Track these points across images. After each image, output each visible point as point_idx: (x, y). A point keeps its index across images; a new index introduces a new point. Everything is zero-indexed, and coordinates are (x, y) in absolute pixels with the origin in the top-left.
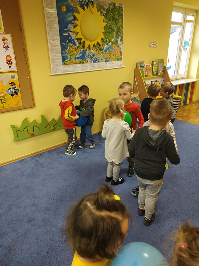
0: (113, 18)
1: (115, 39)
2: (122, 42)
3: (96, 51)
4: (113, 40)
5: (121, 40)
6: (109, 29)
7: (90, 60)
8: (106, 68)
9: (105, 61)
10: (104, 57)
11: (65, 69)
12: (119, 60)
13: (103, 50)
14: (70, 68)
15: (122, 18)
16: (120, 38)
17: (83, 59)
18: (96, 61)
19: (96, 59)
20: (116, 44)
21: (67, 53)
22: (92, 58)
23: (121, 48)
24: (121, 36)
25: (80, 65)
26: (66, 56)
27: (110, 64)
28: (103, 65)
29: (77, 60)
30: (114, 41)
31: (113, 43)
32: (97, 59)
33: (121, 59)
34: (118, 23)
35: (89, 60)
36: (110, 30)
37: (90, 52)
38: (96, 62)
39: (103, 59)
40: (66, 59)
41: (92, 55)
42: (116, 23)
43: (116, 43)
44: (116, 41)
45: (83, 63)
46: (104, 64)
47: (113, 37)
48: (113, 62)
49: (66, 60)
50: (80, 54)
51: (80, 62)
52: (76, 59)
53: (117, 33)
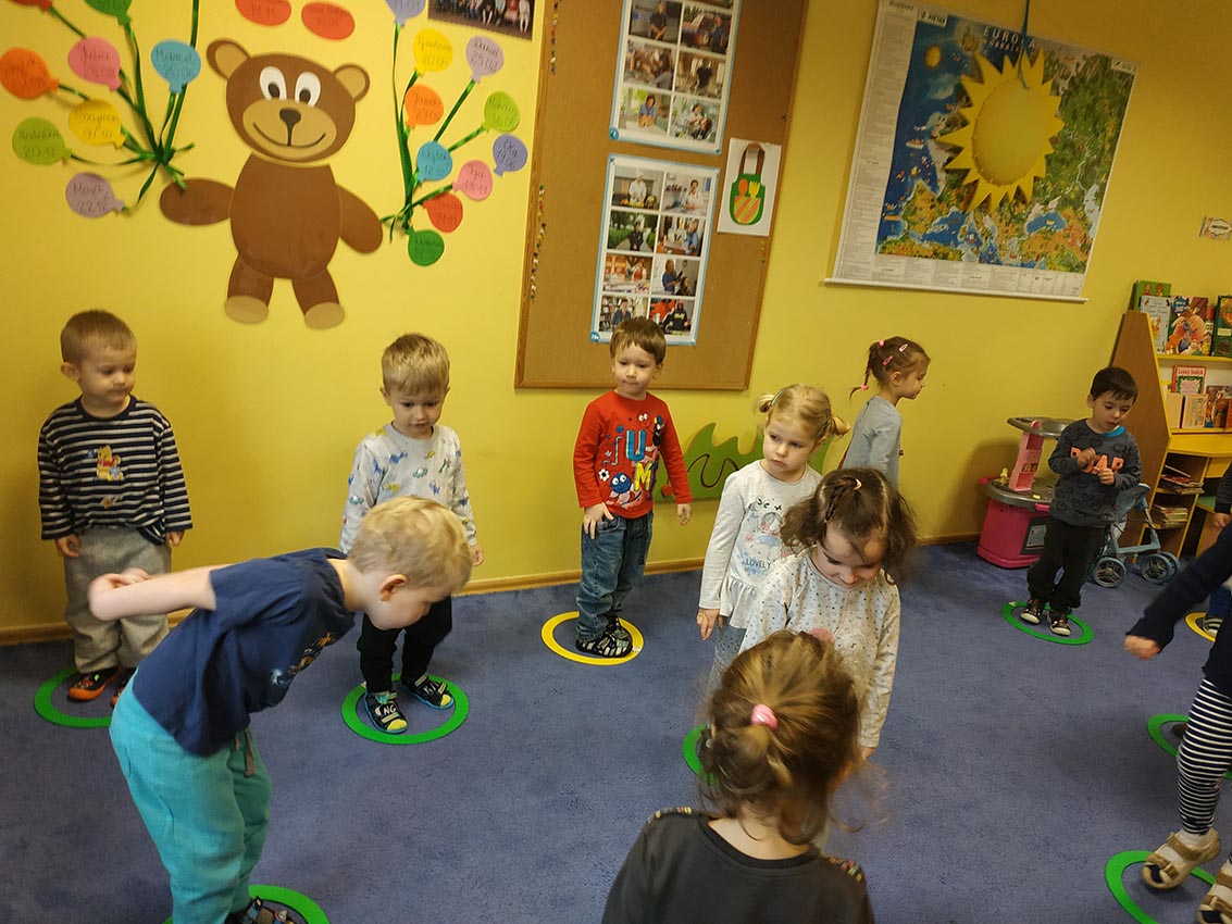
0: (1091, 108)
1: (1077, 188)
2: (1101, 205)
3: (1001, 221)
4: (1068, 190)
5: (1099, 196)
6: (1064, 148)
7: (970, 252)
8: (1017, 291)
9: (1022, 265)
10: (1021, 249)
11: (879, 269)
12: (1071, 271)
13: (1024, 221)
14: (898, 269)
15: (1121, 115)
16: (1095, 188)
17: (947, 244)
18: (989, 258)
19: (990, 253)
20: (1075, 209)
21: (902, 213)
22: (978, 243)
23: (1088, 226)
24: (1103, 180)
25: (930, 263)
26: (896, 224)
27: (1037, 279)
28: (1011, 279)
29: (926, 245)
30: (1073, 196)
31: (1065, 202)
32: (994, 250)
33: (1080, 267)
34: (1104, 130)
35: (966, 249)
36: (1067, 152)
37: (977, 223)
38: (989, 263)
39: (1015, 257)
40: (893, 234)
41: (983, 235)
42: (1095, 131)
43: (1077, 203)
44: (1078, 198)
45: (945, 257)
46: (1015, 277)
47: (1073, 178)
48: (1050, 274)
49: (890, 238)
50: (942, 222)
51: (935, 253)
52: (927, 238)
53: (1088, 168)
